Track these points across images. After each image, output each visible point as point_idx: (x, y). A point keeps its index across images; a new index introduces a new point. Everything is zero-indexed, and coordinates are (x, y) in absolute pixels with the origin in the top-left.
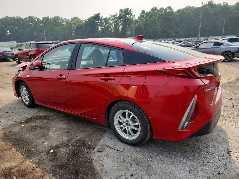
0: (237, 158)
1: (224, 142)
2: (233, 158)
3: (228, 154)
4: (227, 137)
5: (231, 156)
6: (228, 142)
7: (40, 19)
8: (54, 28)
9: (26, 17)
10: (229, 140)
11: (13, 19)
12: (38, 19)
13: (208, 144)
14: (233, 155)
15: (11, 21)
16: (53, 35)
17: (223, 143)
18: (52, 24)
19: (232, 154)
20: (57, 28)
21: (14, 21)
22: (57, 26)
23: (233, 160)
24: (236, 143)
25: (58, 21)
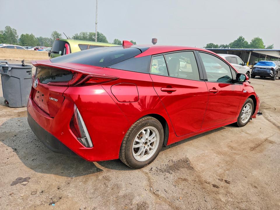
0: (7, 149)
1: (25, 157)
2: (10, 148)
3: (15, 149)
4: (24, 163)
5: (13, 148)
6: (21, 159)
10: (20, 161)
13: (37, 148)
14: (10, 150)
17: (24, 155)
19: (12, 150)
23: (10, 147)
24: (13, 161)
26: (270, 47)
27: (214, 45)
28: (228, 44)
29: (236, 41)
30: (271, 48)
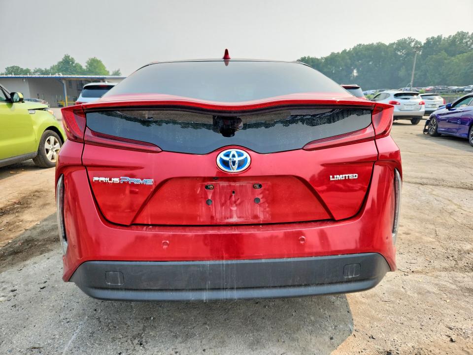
7: (420, 43)
8: (446, 59)
9: (393, 42)
11: (370, 48)
12: (417, 42)
15: (363, 52)
16: (440, 74)
18: (443, 52)
20: (453, 58)
21: (371, 51)
22: (454, 55)
25: (461, 42)
26: (117, 73)
27: (22, 69)
28: (48, 68)
29: (62, 62)
30: (118, 75)
